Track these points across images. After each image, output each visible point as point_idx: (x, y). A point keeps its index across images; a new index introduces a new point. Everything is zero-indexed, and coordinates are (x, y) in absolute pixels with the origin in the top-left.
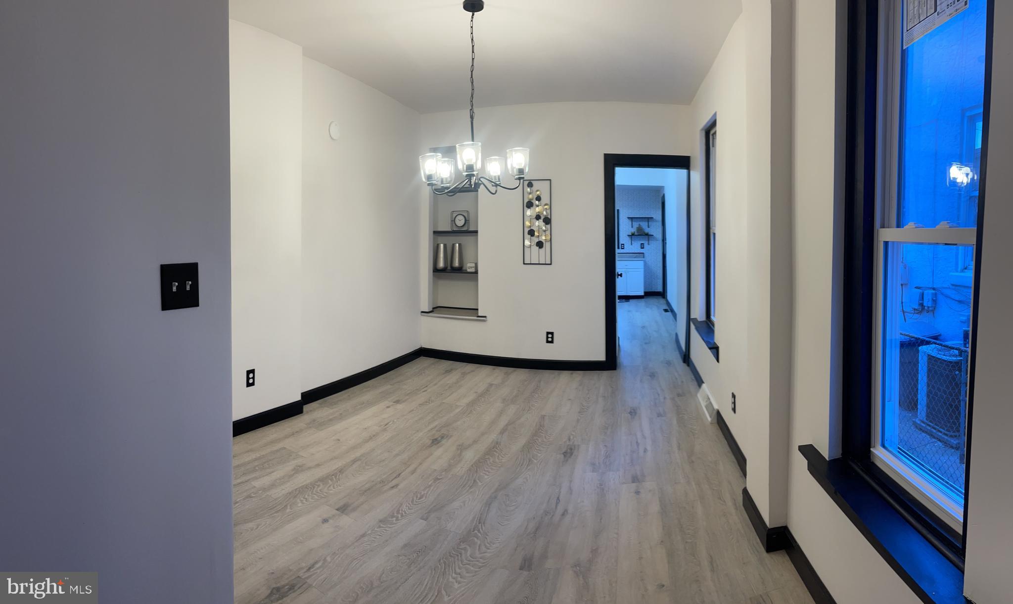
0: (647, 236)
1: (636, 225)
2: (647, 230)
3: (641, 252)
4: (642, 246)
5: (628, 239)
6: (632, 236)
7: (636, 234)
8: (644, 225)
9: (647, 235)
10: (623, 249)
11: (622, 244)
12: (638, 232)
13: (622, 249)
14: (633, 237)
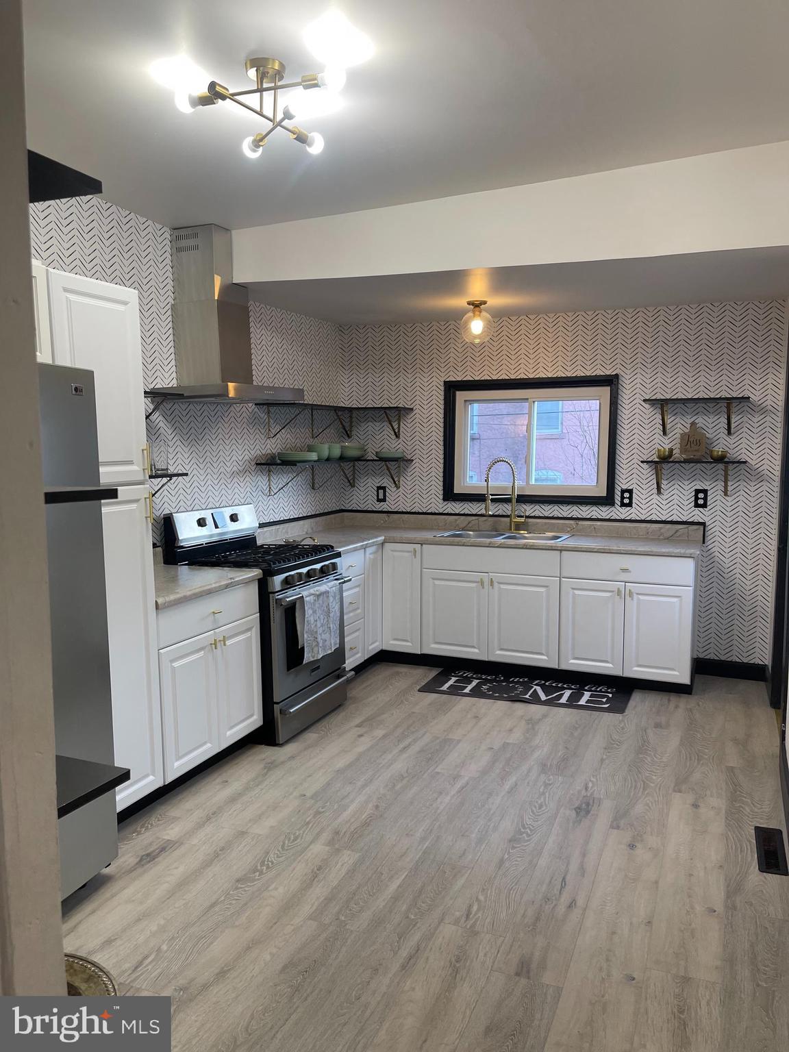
0: (721, 466)
1: (679, 425)
2: (722, 443)
3: (696, 519)
4: (701, 499)
5: (647, 472)
6: (662, 464)
7: (677, 454)
8: (712, 425)
9: (721, 459)
10: (630, 505)
11: (623, 491)
12: (683, 450)
13: (623, 505)
14: (665, 466)
